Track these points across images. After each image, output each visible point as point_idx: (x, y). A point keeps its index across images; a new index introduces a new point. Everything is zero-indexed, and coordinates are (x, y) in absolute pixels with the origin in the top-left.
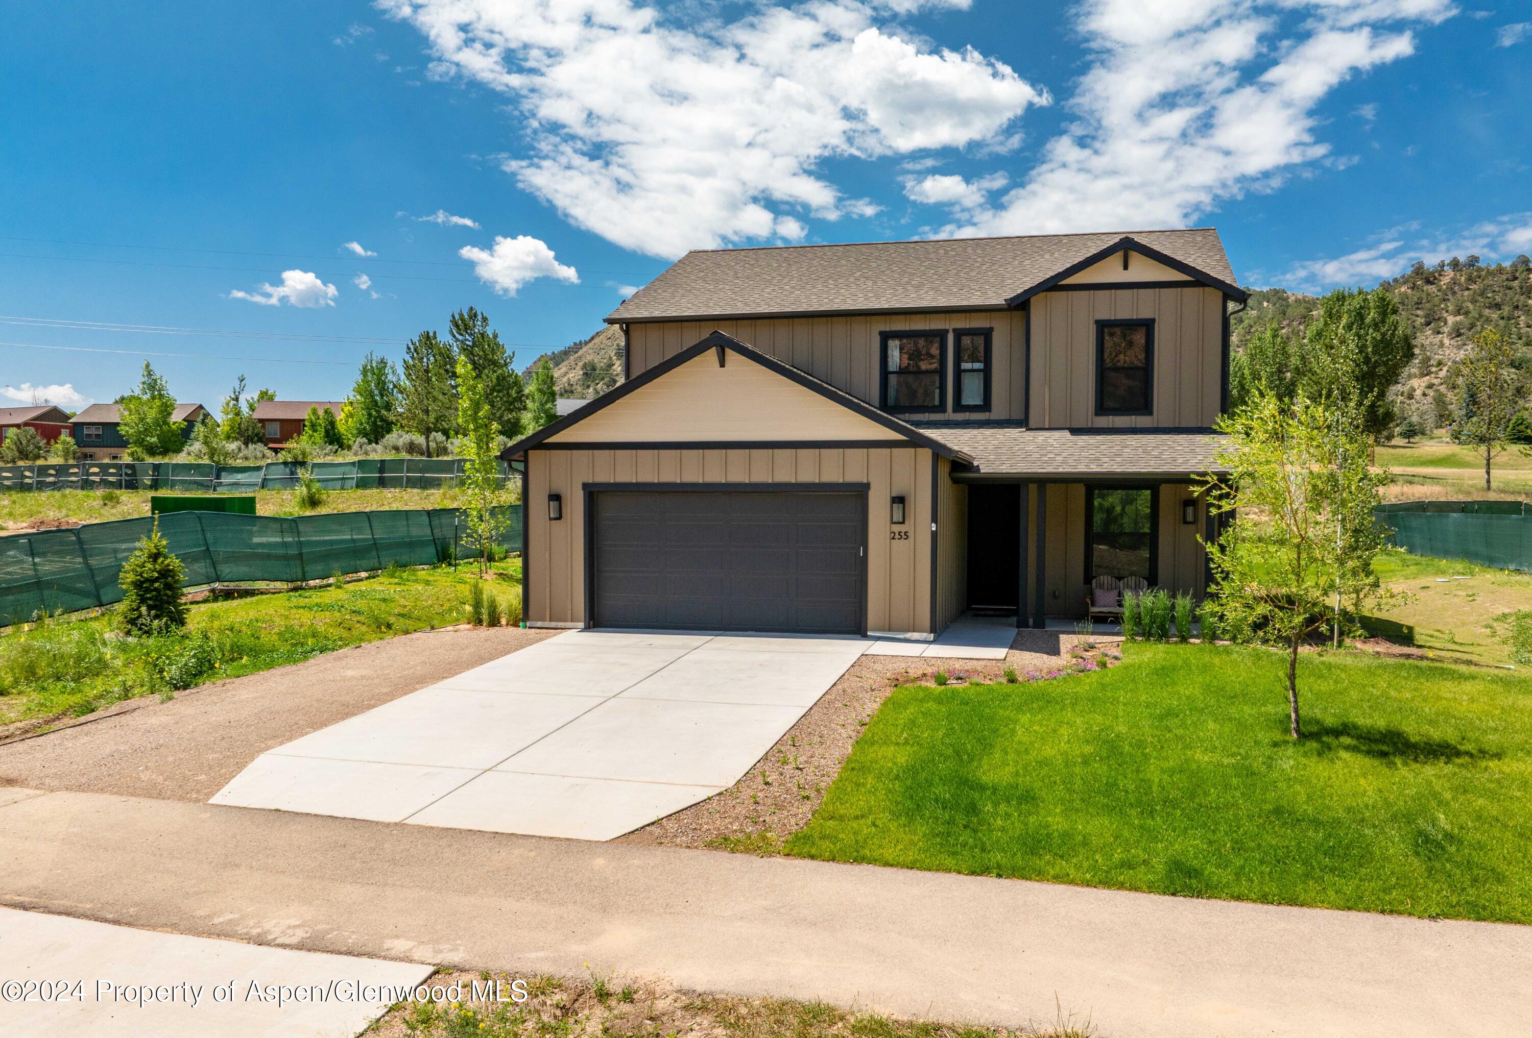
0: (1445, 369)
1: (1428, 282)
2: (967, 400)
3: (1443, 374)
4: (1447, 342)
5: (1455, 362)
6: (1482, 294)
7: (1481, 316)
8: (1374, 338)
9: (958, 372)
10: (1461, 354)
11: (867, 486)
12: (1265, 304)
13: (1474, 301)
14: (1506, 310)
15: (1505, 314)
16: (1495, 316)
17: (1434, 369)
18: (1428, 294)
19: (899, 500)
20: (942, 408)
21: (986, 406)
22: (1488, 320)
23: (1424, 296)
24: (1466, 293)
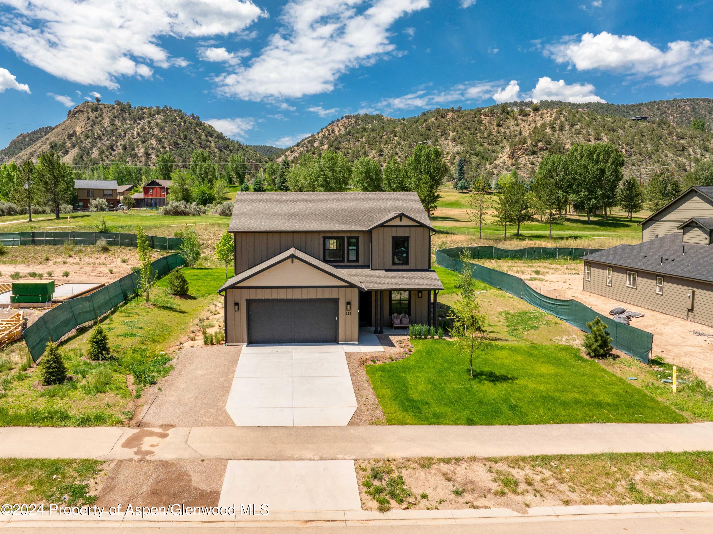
0: (450, 156)
1: (442, 117)
2: (351, 259)
3: (449, 158)
4: (450, 143)
5: (453, 153)
6: (463, 123)
7: (463, 133)
8: (434, 166)
9: (348, 250)
10: (456, 150)
11: (338, 299)
12: (374, 121)
13: (460, 126)
14: (472, 131)
15: (472, 132)
16: (468, 133)
17: (445, 156)
18: (442, 123)
19: (349, 303)
20: (343, 261)
21: (357, 260)
22: (466, 135)
23: (441, 123)
24: (457, 123)
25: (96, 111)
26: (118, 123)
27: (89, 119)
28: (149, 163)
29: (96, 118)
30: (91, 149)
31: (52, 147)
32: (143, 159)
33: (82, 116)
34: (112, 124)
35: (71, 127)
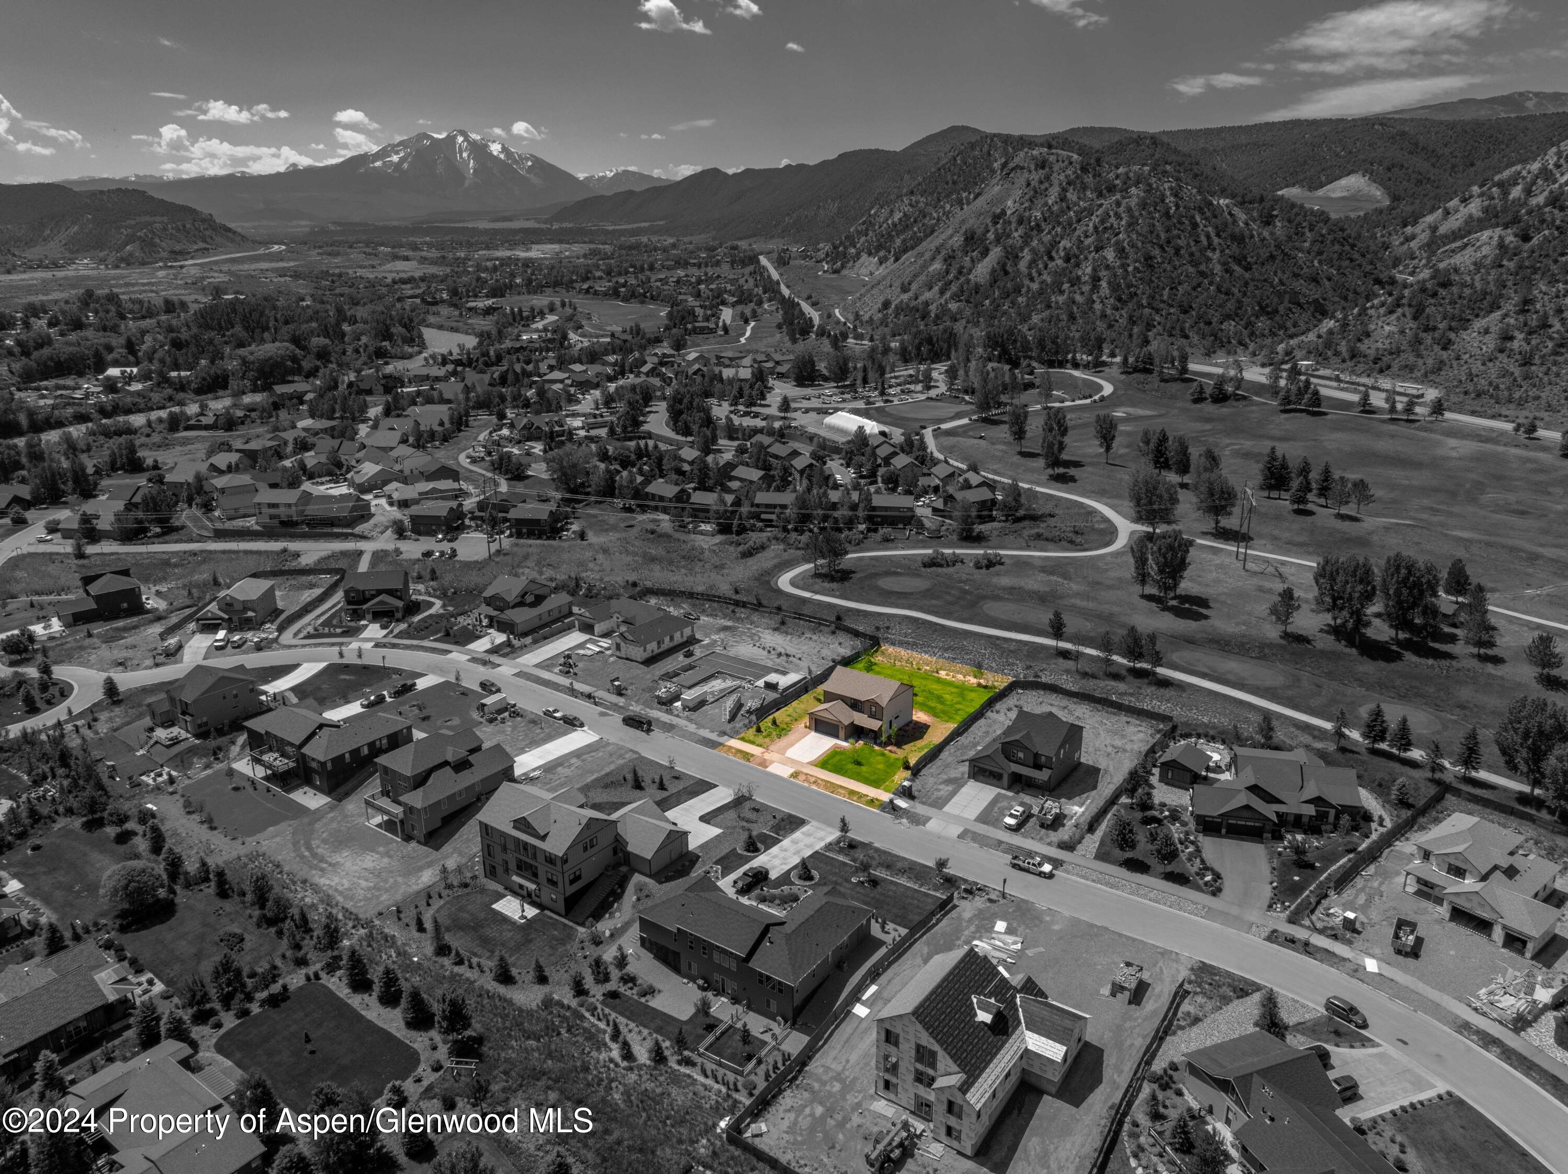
25: (1043, 167)
26: (1072, 196)
27: (1028, 185)
28: (1095, 297)
29: (1041, 182)
30: (1022, 249)
31: (966, 239)
32: (1086, 288)
33: (1021, 179)
34: (1063, 199)
35: (1001, 200)
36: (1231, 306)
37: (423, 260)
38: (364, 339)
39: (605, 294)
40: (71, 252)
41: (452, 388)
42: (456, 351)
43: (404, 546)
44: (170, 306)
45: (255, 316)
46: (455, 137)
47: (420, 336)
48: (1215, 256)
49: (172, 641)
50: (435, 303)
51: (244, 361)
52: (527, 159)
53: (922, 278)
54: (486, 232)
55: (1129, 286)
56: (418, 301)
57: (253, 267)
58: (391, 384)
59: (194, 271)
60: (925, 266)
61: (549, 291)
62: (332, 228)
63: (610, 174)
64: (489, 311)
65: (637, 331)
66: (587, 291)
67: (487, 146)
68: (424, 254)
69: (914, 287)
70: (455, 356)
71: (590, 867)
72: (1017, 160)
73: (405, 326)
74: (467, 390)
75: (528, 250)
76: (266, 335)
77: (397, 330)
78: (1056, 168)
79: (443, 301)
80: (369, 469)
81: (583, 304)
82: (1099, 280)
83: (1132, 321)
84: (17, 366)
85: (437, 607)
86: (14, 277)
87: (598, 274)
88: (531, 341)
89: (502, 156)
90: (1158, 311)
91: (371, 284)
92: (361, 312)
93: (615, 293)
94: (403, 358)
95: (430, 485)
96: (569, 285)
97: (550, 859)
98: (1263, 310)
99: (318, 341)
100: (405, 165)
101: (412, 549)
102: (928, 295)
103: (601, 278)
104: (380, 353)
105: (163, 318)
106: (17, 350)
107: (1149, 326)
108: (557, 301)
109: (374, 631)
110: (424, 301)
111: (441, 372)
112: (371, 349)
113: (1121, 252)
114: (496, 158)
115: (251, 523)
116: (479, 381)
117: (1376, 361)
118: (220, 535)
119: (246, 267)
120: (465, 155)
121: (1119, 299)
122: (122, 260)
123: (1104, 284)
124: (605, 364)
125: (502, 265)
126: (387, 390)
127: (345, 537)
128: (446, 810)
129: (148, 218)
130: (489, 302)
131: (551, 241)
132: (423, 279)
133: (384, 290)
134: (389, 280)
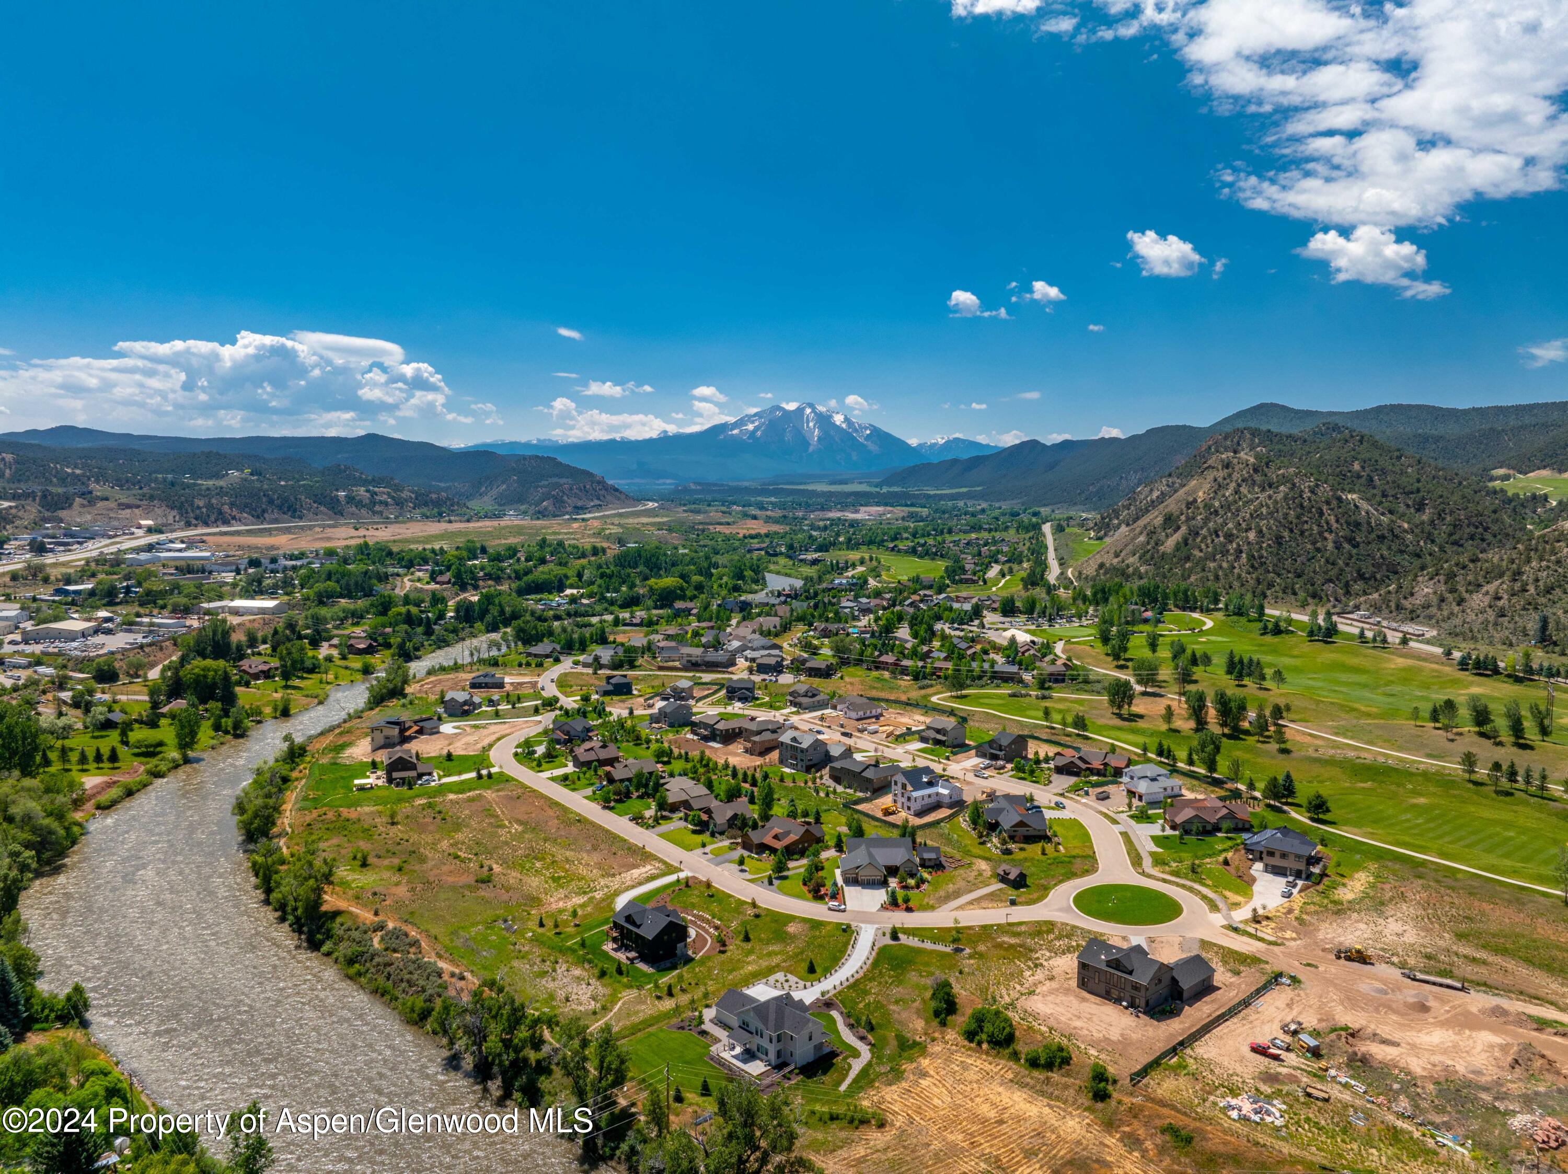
25: (1227, 467)
26: (1244, 490)
27: (1215, 480)
29: (1224, 479)
30: (1202, 528)
31: (1166, 520)
33: (1210, 475)
34: (1237, 492)
35: (1195, 491)
36: (1333, 573)
37: (768, 520)
38: (725, 579)
39: (906, 552)
40: (500, 505)
41: (783, 610)
42: (787, 588)
43: (753, 677)
44: (595, 551)
45: (654, 560)
46: (804, 409)
47: (764, 578)
48: (1331, 537)
49: (651, 702)
50: (776, 555)
51: (651, 589)
52: (866, 428)
53: (1130, 547)
54: (824, 494)
55: (1261, 557)
56: (763, 553)
57: (636, 521)
58: (745, 607)
59: (596, 523)
60: (1134, 538)
61: (864, 548)
62: (693, 487)
63: (941, 442)
64: (815, 562)
65: (916, 580)
66: (893, 549)
67: (831, 417)
68: (769, 513)
69: (1123, 554)
70: (787, 592)
71: (816, 758)
72: (1210, 462)
73: (753, 571)
74: (792, 610)
75: (857, 512)
76: (662, 572)
77: (748, 573)
78: (1237, 468)
79: (781, 554)
80: (736, 644)
81: (885, 558)
82: (1241, 552)
83: (1258, 582)
84: (514, 586)
85: (767, 699)
86: (471, 525)
87: (905, 535)
88: (841, 584)
89: (844, 426)
90: (1279, 575)
91: (727, 539)
92: (720, 559)
93: (913, 551)
94: (751, 593)
95: (767, 652)
96: (881, 544)
97: (802, 751)
98: (1361, 576)
99: (696, 578)
100: (759, 433)
101: (757, 678)
102: (1131, 560)
103: (907, 539)
104: (736, 589)
105: (593, 559)
106: (513, 575)
107: (1270, 585)
108: (867, 556)
109: (738, 705)
110: (767, 553)
111: (777, 601)
112: (730, 586)
113: (1260, 532)
114: (838, 428)
115: (677, 664)
116: (800, 606)
117: (1412, 611)
118: (661, 668)
119: (631, 521)
120: (811, 424)
121: (1252, 566)
122: (539, 512)
123: (1244, 555)
124: (883, 599)
125: (831, 525)
126: (742, 610)
127: (724, 672)
128: (767, 745)
129: (555, 480)
130: (816, 555)
131: (878, 504)
132: (767, 536)
133: (737, 543)
134: (741, 536)
